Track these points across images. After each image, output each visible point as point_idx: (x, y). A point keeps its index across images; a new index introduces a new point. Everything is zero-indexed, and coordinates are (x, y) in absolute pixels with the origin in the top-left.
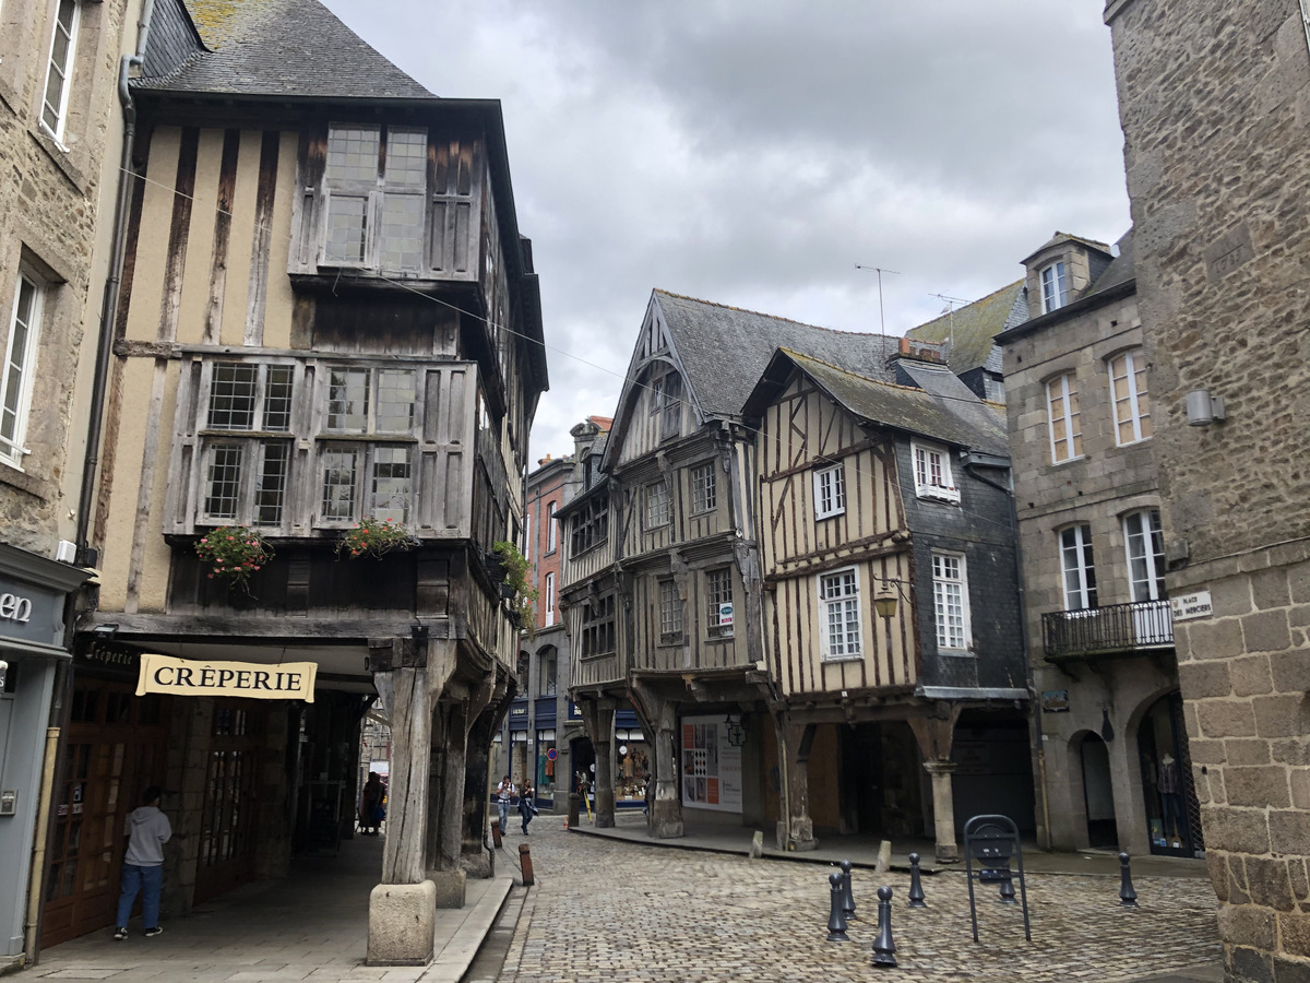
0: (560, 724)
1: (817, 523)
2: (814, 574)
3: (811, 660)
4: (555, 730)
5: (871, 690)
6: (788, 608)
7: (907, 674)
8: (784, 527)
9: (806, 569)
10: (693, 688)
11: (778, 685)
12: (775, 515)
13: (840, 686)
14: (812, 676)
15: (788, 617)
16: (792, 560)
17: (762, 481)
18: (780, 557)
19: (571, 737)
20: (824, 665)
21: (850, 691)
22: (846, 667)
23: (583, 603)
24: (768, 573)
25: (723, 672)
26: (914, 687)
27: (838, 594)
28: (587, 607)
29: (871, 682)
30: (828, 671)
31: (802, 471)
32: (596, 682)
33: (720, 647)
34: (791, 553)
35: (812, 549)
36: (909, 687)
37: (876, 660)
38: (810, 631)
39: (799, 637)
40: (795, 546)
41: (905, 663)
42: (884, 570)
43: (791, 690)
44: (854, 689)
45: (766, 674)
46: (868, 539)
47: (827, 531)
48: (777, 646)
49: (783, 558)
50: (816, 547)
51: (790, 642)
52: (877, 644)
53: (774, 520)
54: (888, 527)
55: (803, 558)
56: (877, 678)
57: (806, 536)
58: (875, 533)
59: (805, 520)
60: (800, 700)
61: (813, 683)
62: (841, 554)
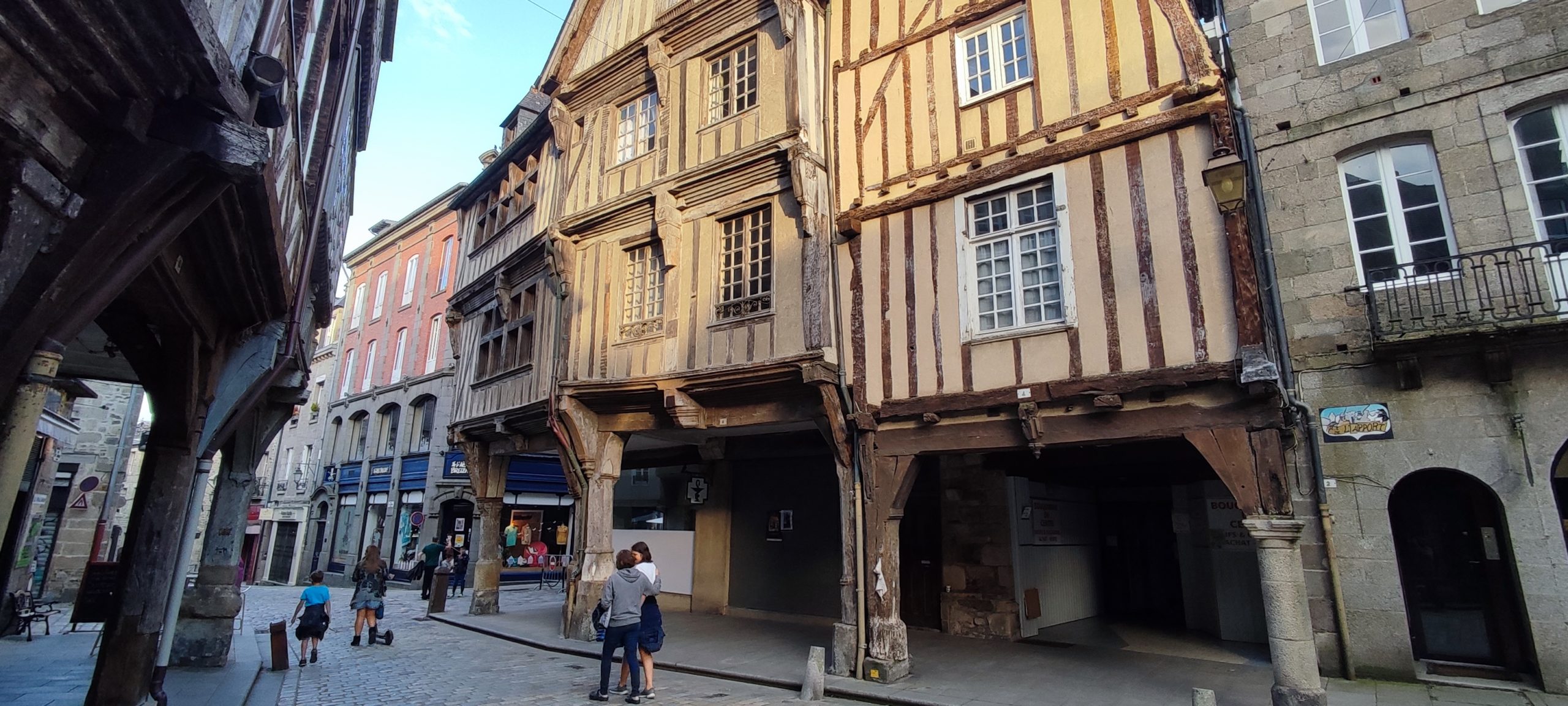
0: (430, 484)
1: (960, 110)
2: (950, 195)
3: (936, 340)
4: (423, 491)
5: (1098, 383)
6: (885, 259)
7: (1201, 344)
8: (885, 131)
9: (934, 189)
10: (678, 402)
11: (857, 389)
12: (864, 116)
13: (1010, 381)
14: (939, 368)
15: (885, 276)
16: (899, 180)
17: (838, 68)
18: (873, 176)
19: (444, 498)
20: (967, 349)
21: (1035, 388)
22: (1024, 344)
23: (484, 310)
24: (845, 207)
25: (745, 371)
26: (1237, 366)
27: (1001, 223)
28: (488, 314)
29: (1095, 365)
30: (978, 356)
31: (928, 36)
32: (494, 411)
33: (743, 331)
34: (898, 167)
35: (948, 152)
36: (1213, 368)
37: (1112, 324)
38: (936, 292)
39: (908, 306)
40: (909, 157)
41: (1195, 325)
42: (1134, 162)
43: (886, 397)
44: (1047, 384)
45: (836, 370)
46: (1094, 112)
47: (985, 119)
48: (857, 324)
49: (880, 180)
50: (960, 151)
51: (887, 314)
52: (1113, 297)
53: (863, 123)
54: (1153, 80)
55: (923, 173)
56: (1115, 360)
57: (934, 137)
58: (1113, 98)
59: (932, 111)
60: (906, 413)
61: (940, 383)
62: (1022, 150)
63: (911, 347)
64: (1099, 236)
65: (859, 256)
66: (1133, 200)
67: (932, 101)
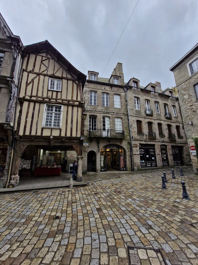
1: (48, 90)
2: (44, 103)
3: (37, 126)
5: (63, 137)
7: (77, 134)
8: (33, 87)
9: (41, 101)
11: (17, 132)
12: (29, 82)
13: (49, 135)
14: (36, 131)
15: (28, 113)
16: (34, 97)
17: (24, 70)
18: (29, 93)
20: (42, 129)
22: (53, 130)
24: (21, 97)
26: (80, 138)
27: (52, 110)
29: (63, 134)
30: (44, 130)
31: (45, 75)
34: (34, 94)
35: (45, 96)
36: (78, 137)
37: (66, 129)
38: (38, 118)
39: (32, 119)
40: (37, 93)
41: (76, 132)
42: (73, 109)
43: (23, 134)
44: (55, 136)
45: (13, 127)
46: (69, 100)
47: (52, 94)
48: (19, 119)
49: (30, 95)
50: (47, 96)
51: (27, 119)
52: (67, 126)
53: (28, 83)
54: (77, 99)
55: (40, 97)
56: (66, 134)
57: (43, 92)
58: (72, 99)
59: (43, 88)
60: (28, 138)
61: (36, 133)
62: (58, 101)
63: (31, 126)
64: (66, 117)
65: (22, 107)
66: (72, 114)
67: (43, 86)
